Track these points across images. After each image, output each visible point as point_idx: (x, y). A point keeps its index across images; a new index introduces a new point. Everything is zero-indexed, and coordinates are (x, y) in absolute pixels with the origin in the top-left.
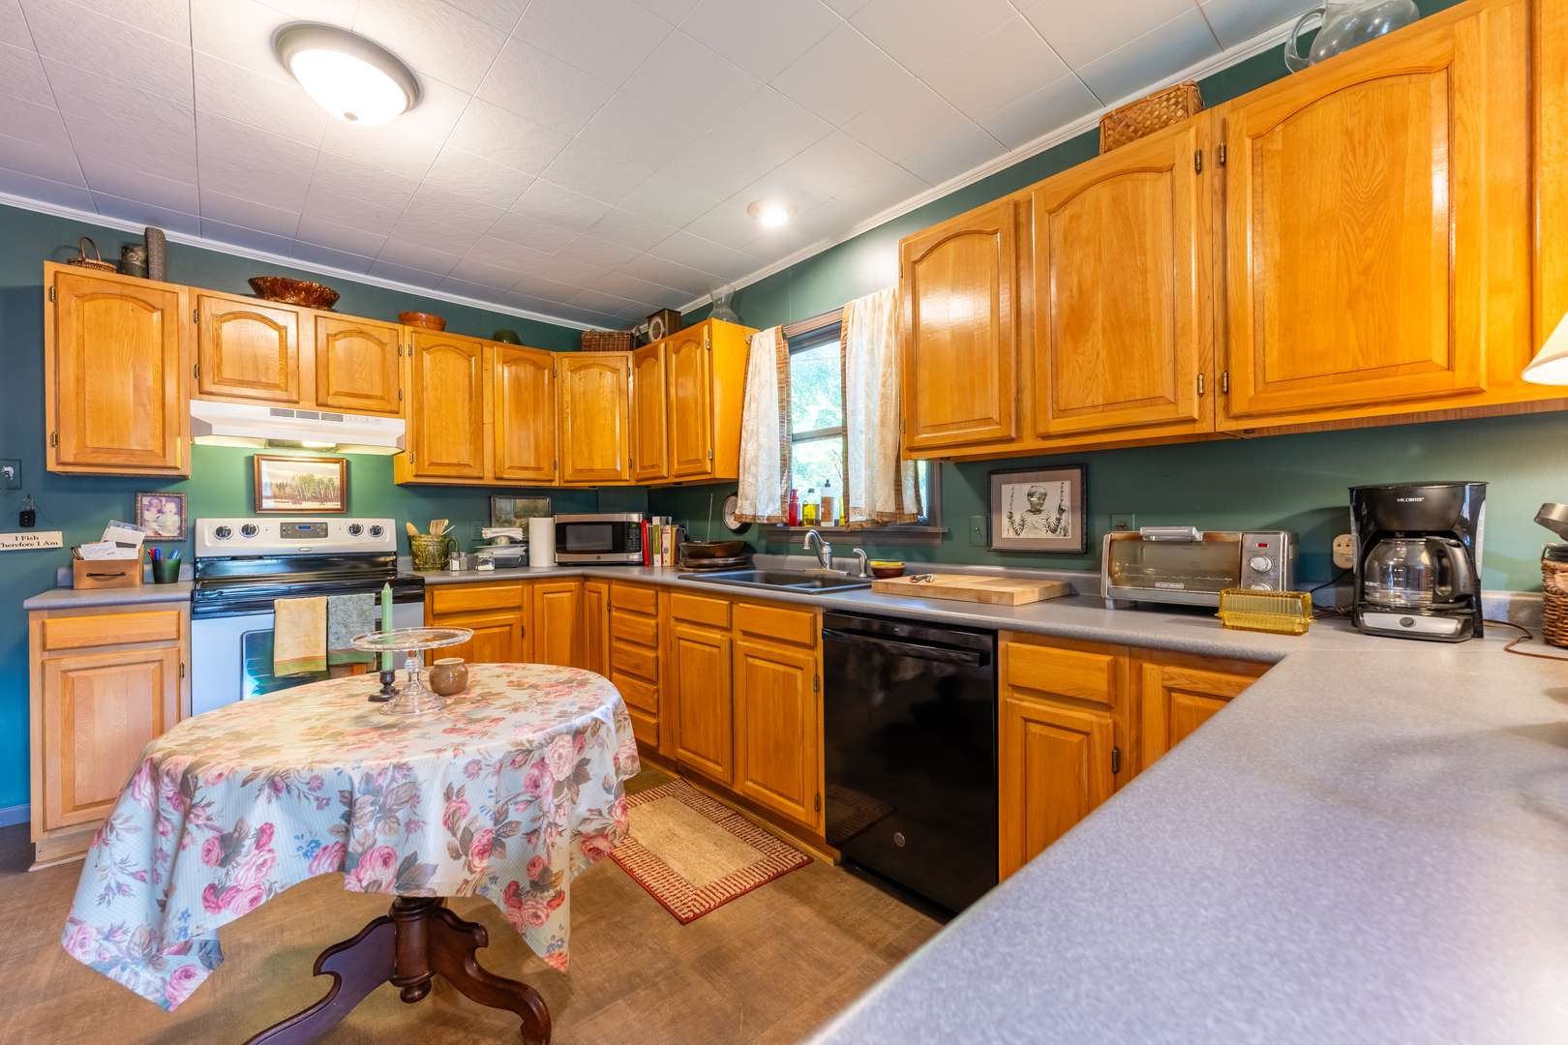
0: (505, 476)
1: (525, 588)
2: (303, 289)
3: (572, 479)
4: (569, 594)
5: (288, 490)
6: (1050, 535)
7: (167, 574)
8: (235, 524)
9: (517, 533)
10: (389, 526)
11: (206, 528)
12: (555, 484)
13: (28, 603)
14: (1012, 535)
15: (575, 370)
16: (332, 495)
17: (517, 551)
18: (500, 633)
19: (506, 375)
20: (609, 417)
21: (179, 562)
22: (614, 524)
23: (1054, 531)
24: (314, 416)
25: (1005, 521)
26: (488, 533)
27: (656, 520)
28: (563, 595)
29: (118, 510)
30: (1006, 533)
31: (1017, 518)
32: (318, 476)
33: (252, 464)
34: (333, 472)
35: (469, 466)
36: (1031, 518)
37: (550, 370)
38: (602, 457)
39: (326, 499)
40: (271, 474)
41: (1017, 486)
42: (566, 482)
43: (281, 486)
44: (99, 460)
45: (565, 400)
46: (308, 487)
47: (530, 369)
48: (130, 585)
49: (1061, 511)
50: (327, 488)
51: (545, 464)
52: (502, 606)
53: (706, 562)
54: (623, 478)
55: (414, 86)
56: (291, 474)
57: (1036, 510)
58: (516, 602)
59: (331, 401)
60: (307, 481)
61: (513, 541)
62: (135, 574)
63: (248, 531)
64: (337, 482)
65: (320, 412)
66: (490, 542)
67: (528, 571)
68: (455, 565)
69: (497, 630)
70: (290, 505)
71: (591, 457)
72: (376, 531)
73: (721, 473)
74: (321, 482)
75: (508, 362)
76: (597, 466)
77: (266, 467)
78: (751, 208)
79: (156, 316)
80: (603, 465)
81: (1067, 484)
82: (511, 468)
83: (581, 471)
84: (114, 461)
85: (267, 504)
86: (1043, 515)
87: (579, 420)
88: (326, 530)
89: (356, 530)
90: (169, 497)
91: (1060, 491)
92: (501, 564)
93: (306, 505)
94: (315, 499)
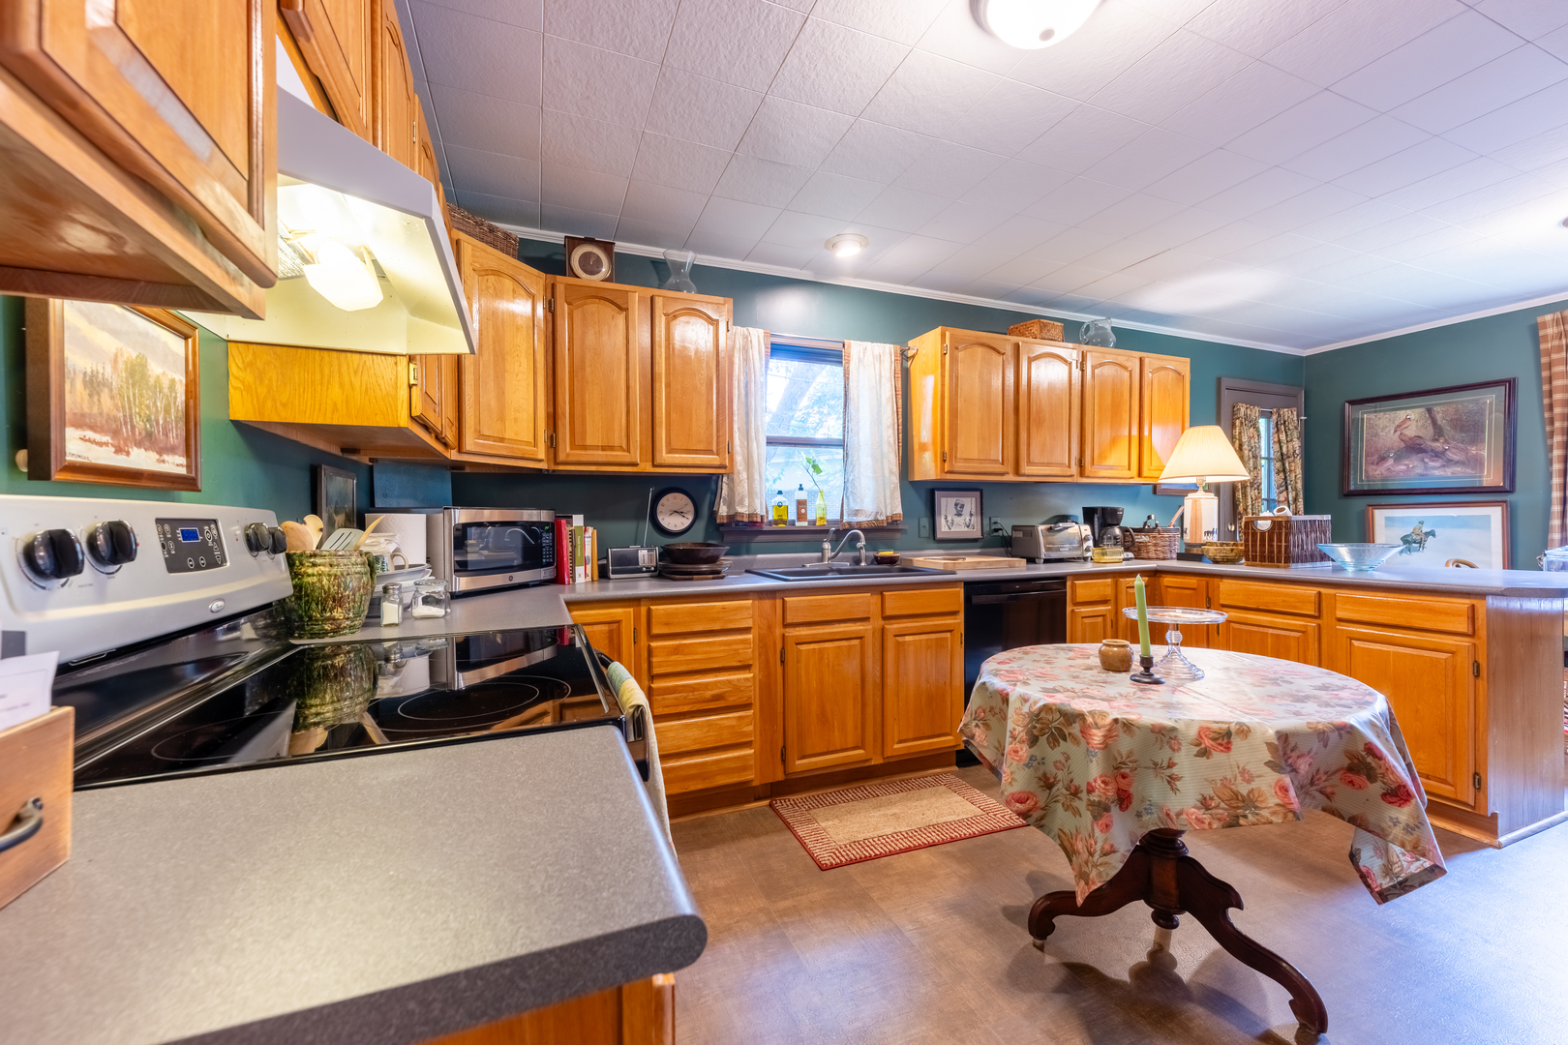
6: (966, 529)
14: (947, 529)
23: (968, 527)
25: (943, 520)
27: (576, 520)
30: (943, 528)
31: (949, 519)
36: (957, 519)
38: (515, 420)
41: (949, 499)
49: (971, 515)
57: (959, 514)
81: (974, 499)
86: (963, 517)
91: (970, 503)
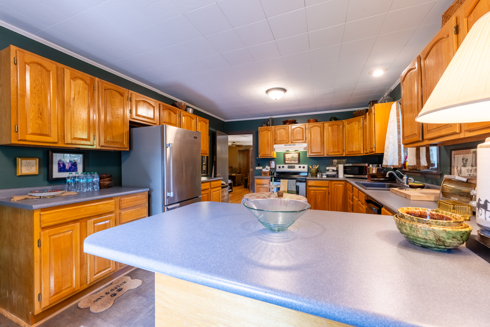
0: (329, 154)
1: (330, 182)
2: (289, 121)
3: (348, 154)
4: (342, 185)
5: (289, 159)
7: (272, 174)
8: (281, 166)
9: (335, 169)
10: (306, 166)
11: (278, 166)
12: (344, 155)
13: (255, 177)
15: (348, 124)
16: (296, 160)
17: (335, 173)
18: (323, 192)
19: (330, 129)
20: (357, 136)
21: (274, 172)
22: (359, 167)
23: (470, 175)
24: (291, 145)
25: (456, 170)
26: (327, 168)
27: (371, 166)
28: (340, 185)
29: (268, 163)
31: (459, 169)
32: (294, 156)
33: (284, 154)
34: (297, 155)
35: (320, 152)
36: (463, 169)
37: (342, 125)
38: (356, 147)
39: (295, 161)
40: (287, 156)
42: (347, 155)
43: (288, 159)
44: (264, 156)
45: (346, 133)
46: (293, 159)
47: (336, 126)
48: (267, 175)
49: (472, 166)
50: (296, 159)
51: (341, 150)
52: (323, 186)
53: (376, 179)
54: (361, 153)
55: (285, 90)
56: (290, 156)
57: (464, 165)
58: (327, 185)
59: (293, 142)
60: (292, 157)
61: (334, 171)
62: (268, 174)
63: (283, 167)
64: (297, 157)
65: (292, 144)
66: (328, 170)
67: (338, 178)
68: (318, 175)
69: (322, 191)
70: (290, 162)
71: (352, 148)
72: (304, 167)
73: (378, 151)
74: (295, 157)
75: (330, 126)
76: (354, 150)
77: (286, 155)
78: (370, 73)
79: (270, 132)
80: (356, 150)
81: (474, 155)
82: (331, 152)
83: (350, 152)
84: (265, 156)
85: (286, 162)
86: (467, 168)
87: (349, 138)
88: (295, 167)
89: (300, 167)
90: (273, 161)
91: (472, 158)
92: (328, 176)
93: (292, 162)
94: (294, 161)
